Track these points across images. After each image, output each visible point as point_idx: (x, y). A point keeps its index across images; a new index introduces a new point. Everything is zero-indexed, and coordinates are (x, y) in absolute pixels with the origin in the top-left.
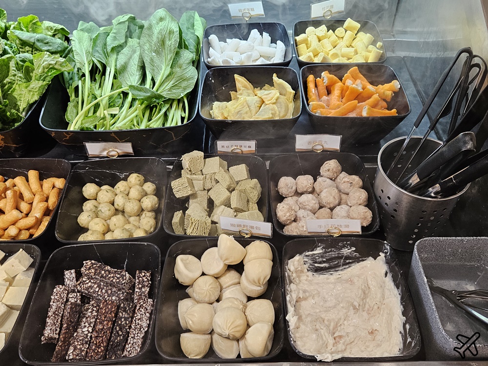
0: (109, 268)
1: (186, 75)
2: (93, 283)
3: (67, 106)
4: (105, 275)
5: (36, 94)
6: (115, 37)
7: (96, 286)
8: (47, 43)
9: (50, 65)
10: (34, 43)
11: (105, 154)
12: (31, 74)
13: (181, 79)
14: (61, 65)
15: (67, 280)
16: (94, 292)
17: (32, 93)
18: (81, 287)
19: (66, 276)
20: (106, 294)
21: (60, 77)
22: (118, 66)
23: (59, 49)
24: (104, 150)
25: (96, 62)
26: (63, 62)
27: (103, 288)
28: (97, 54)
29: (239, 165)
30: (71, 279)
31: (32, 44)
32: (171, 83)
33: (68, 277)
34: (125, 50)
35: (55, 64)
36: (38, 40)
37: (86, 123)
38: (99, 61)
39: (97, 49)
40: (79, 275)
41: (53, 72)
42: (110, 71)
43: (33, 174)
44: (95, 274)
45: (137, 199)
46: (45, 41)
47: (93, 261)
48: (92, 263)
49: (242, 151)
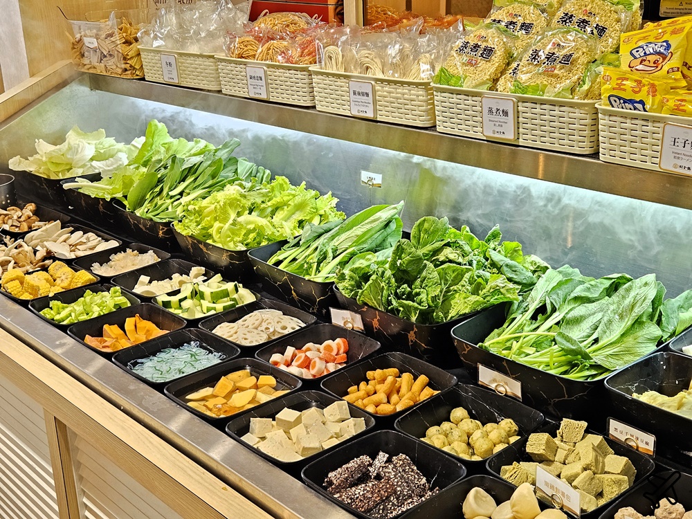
0: (415, 468)
2: (394, 471)
3: (493, 330)
4: (407, 470)
5: (469, 307)
6: (589, 289)
8: (515, 271)
9: (497, 286)
10: (502, 266)
11: (493, 386)
12: (480, 292)
14: (507, 290)
15: (377, 458)
17: (466, 305)
19: (379, 456)
21: (507, 306)
22: (569, 316)
23: (524, 281)
24: (494, 380)
25: (548, 302)
26: (511, 289)
28: (554, 296)
29: (621, 456)
31: (499, 266)
32: (614, 350)
33: (380, 458)
34: (591, 306)
35: (503, 287)
36: (507, 265)
37: (492, 347)
38: (552, 303)
39: (559, 292)
40: (389, 461)
41: (500, 296)
42: (557, 317)
43: (423, 379)
44: (400, 466)
45: (494, 441)
46: (514, 269)
47: (407, 457)
48: (405, 458)
49: (638, 447)
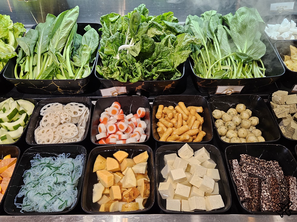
1: (260, 46)
2: (252, 167)
4: (257, 163)
6: (213, 24)
7: (255, 169)
9: (192, 41)
10: (175, 28)
11: (225, 92)
13: (258, 48)
14: (197, 41)
15: (234, 165)
16: (256, 173)
17: (183, 57)
18: (244, 169)
19: (233, 163)
20: (263, 174)
26: (198, 39)
27: (260, 170)
28: (208, 34)
30: (236, 165)
32: (253, 50)
33: (234, 163)
35: (195, 40)
37: (217, 75)
38: (210, 38)
39: (207, 31)
44: (251, 162)
46: (178, 27)
47: (246, 155)
